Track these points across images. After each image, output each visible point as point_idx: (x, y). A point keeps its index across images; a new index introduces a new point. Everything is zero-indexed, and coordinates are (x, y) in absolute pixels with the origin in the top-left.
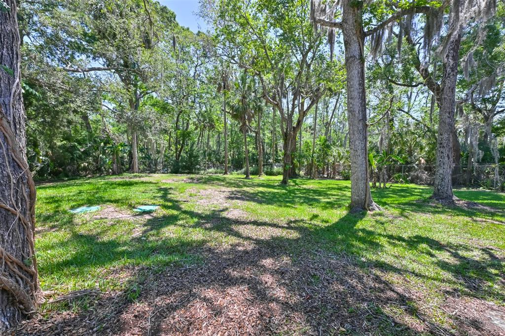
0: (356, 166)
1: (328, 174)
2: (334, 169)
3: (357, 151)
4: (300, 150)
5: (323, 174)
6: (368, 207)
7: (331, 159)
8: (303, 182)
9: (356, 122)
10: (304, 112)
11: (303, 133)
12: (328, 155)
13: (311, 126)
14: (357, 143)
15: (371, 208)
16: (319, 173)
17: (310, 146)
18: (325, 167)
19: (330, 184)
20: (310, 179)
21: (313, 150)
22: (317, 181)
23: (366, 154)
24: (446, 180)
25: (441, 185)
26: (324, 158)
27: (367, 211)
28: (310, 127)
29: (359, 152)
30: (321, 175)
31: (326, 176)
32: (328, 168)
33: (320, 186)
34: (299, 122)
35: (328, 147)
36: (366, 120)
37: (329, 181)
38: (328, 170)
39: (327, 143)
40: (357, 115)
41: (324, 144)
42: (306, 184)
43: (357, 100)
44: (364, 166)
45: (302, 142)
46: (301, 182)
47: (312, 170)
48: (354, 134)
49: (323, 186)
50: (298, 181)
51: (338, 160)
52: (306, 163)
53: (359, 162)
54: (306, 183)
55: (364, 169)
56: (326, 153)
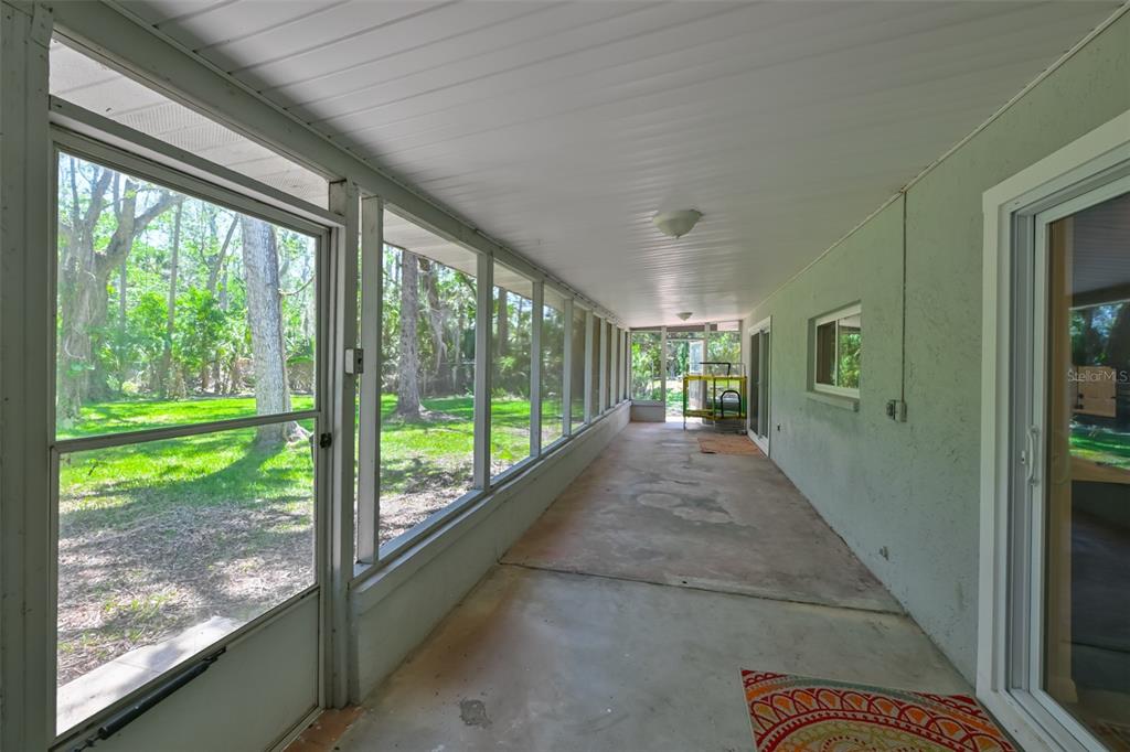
0: (263, 364)
1: (217, 386)
2: (235, 372)
3: (264, 338)
4: (124, 319)
5: (204, 385)
6: (289, 434)
7: (227, 349)
8: (138, 410)
9: (260, 286)
10: (137, 221)
11: (134, 272)
12: (216, 338)
13: (163, 256)
14: (263, 323)
15: (292, 436)
16: (191, 383)
17: (160, 311)
18: (210, 367)
19: (220, 408)
20: (162, 399)
21: (170, 324)
22: (183, 402)
23: (281, 343)
24: (411, 384)
25: (406, 391)
26: (204, 346)
27: (286, 441)
28: (159, 259)
29: (269, 340)
30: (198, 388)
31: (212, 391)
32: (216, 369)
33: (192, 414)
34: (118, 246)
35: (217, 318)
36: (279, 286)
37: (219, 402)
38: (217, 375)
39: (215, 307)
40: (261, 275)
41: (203, 310)
42: (145, 414)
43: (260, 249)
44: (278, 364)
45: (128, 298)
46: (130, 410)
47: (167, 376)
48: (257, 308)
49: (200, 414)
50: (115, 408)
51: (246, 352)
52: (144, 357)
53: (269, 358)
54: (145, 410)
55: (279, 369)
56: (211, 334)
